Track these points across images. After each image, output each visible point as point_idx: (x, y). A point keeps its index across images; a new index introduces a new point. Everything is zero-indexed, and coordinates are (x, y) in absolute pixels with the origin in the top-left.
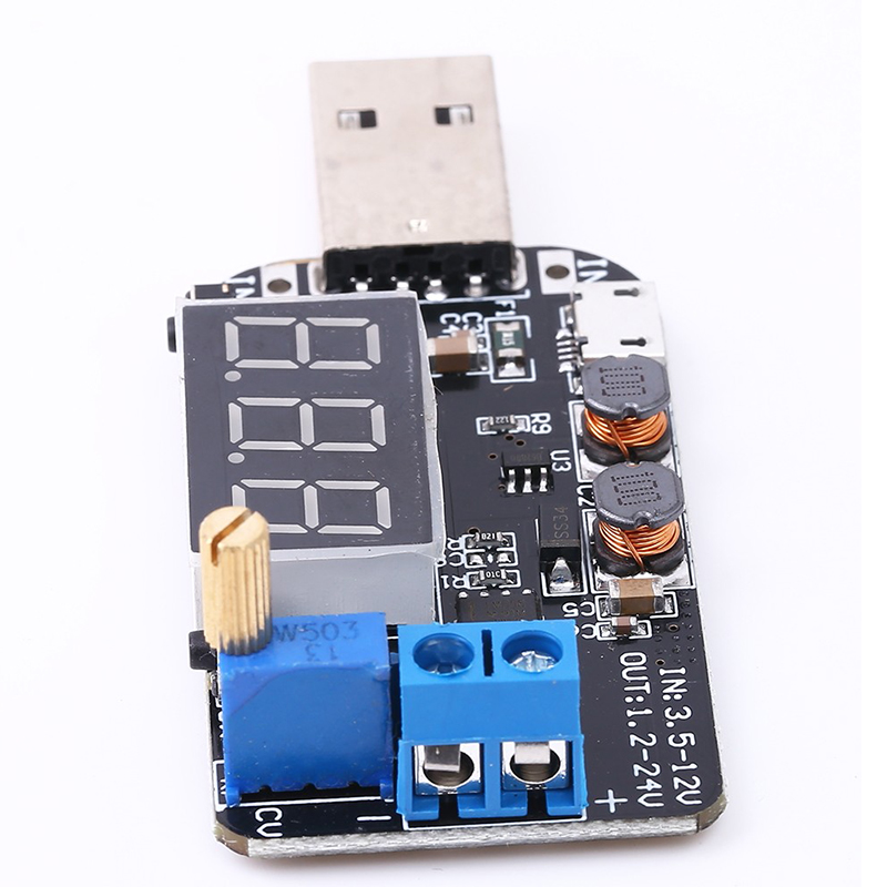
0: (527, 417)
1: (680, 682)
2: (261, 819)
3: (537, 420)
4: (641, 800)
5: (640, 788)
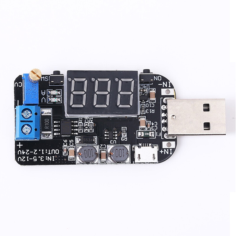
0: (126, 136)
1: (51, 160)
2: (19, 83)
3: (125, 138)
4: (20, 150)
5: (23, 151)
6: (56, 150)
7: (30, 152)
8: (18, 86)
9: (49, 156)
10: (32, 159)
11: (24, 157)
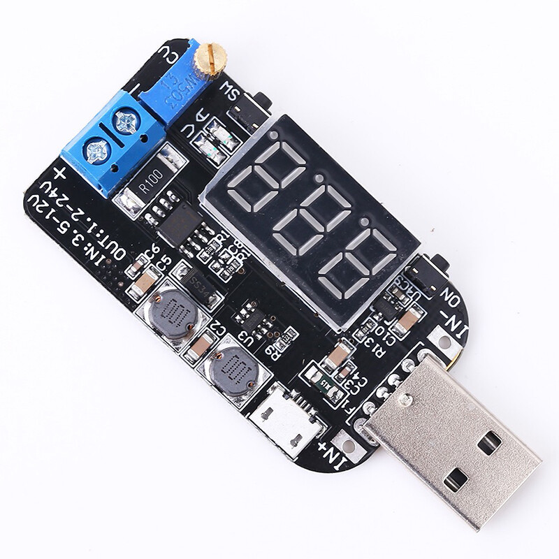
0: (281, 352)
1: (92, 257)
2: (173, 53)
3: (276, 353)
4: (50, 183)
5: (56, 189)
6: (120, 249)
7: (68, 206)
8: (164, 56)
9: (97, 247)
10: (58, 222)
11: (47, 205)
